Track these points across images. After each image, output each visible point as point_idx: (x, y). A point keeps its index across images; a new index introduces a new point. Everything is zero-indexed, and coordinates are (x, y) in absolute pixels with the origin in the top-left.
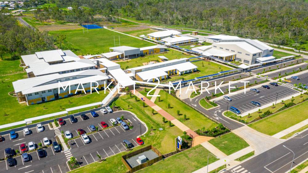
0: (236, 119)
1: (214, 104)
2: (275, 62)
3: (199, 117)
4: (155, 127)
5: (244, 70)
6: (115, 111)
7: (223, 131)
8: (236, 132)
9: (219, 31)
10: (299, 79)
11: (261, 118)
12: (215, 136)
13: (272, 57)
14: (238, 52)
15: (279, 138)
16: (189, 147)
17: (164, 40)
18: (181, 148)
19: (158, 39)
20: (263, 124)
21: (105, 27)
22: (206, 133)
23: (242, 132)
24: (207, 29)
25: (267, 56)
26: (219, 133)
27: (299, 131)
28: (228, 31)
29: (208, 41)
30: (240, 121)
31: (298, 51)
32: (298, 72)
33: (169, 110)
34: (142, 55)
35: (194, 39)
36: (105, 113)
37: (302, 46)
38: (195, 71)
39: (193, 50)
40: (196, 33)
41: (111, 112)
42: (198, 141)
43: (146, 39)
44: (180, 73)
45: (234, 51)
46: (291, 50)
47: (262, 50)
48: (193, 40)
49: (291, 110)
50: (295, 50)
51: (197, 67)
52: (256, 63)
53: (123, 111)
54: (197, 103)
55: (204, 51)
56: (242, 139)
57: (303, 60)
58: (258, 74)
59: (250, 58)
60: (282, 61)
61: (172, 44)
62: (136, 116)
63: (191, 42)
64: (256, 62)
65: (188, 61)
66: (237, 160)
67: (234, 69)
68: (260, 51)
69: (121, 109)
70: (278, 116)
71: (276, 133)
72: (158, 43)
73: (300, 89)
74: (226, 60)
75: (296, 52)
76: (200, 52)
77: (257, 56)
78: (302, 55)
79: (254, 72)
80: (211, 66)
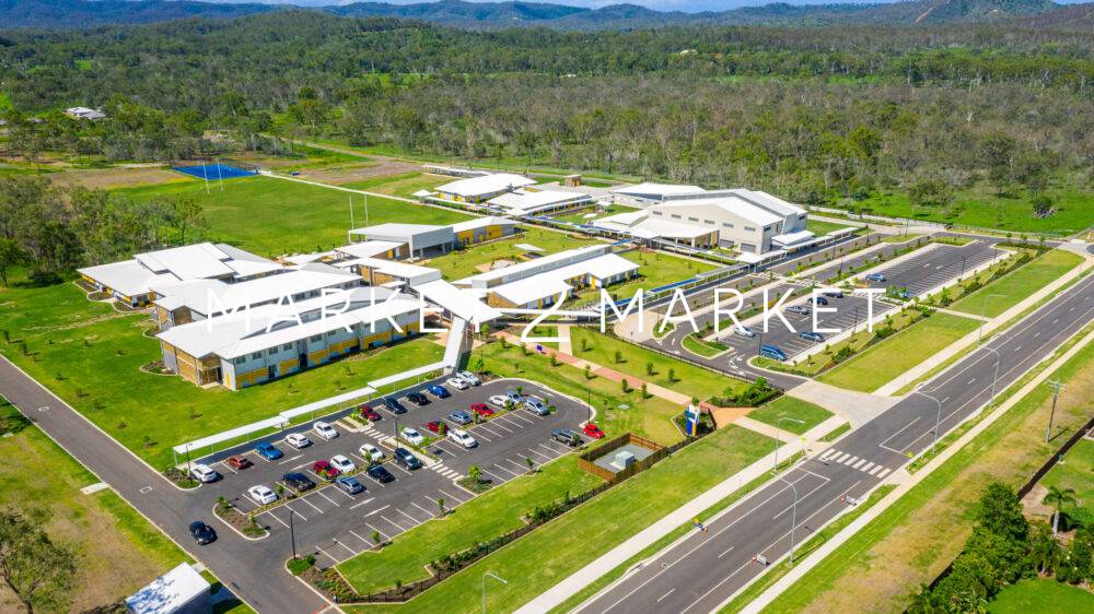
0: (783, 371)
1: (719, 345)
2: (814, 245)
3: (700, 375)
4: (609, 402)
5: (752, 266)
6: (485, 380)
7: (768, 394)
8: (792, 393)
9: (634, 174)
10: (884, 280)
11: (836, 363)
12: (756, 405)
13: (806, 234)
14: (725, 225)
15: (887, 395)
16: (711, 430)
17: (497, 201)
18: (697, 433)
19: (482, 199)
20: (844, 371)
21: (264, 173)
22: (734, 402)
23: (809, 391)
24: (598, 168)
25: (793, 231)
26: (761, 398)
27: (924, 378)
28: (660, 173)
29: (619, 201)
30: (793, 372)
31: (858, 217)
32: (876, 263)
33: (620, 366)
35: (583, 197)
36: (465, 386)
37: (863, 205)
38: (634, 276)
39: (595, 225)
40: (574, 180)
41: (478, 384)
42: (723, 417)
43: (435, 202)
44: (599, 284)
45: (713, 223)
46: (841, 216)
47: (783, 216)
48: (578, 199)
49: (893, 344)
50: (849, 215)
51: (637, 266)
52: (771, 250)
53: (504, 379)
54: (680, 348)
55: (632, 225)
56: (813, 405)
57: (879, 238)
58: (787, 275)
59: (757, 238)
60: (828, 243)
61: (527, 212)
62: (545, 387)
63: (573, 205)
64: (772, 248)
65: (608, 251)
66: (821, 440)
67: (725, 266)
68: (777, 219)
69: (496, 377)
70: (869, 356)
71: (877, 388)
72: (480, 212)
73: (897, 301)
74: (698, 246)
75: (855, 220)
76: (622, 230)
77: (774, 229)
78: (871, 226)
79: (778, 271)
80: (663, 262)
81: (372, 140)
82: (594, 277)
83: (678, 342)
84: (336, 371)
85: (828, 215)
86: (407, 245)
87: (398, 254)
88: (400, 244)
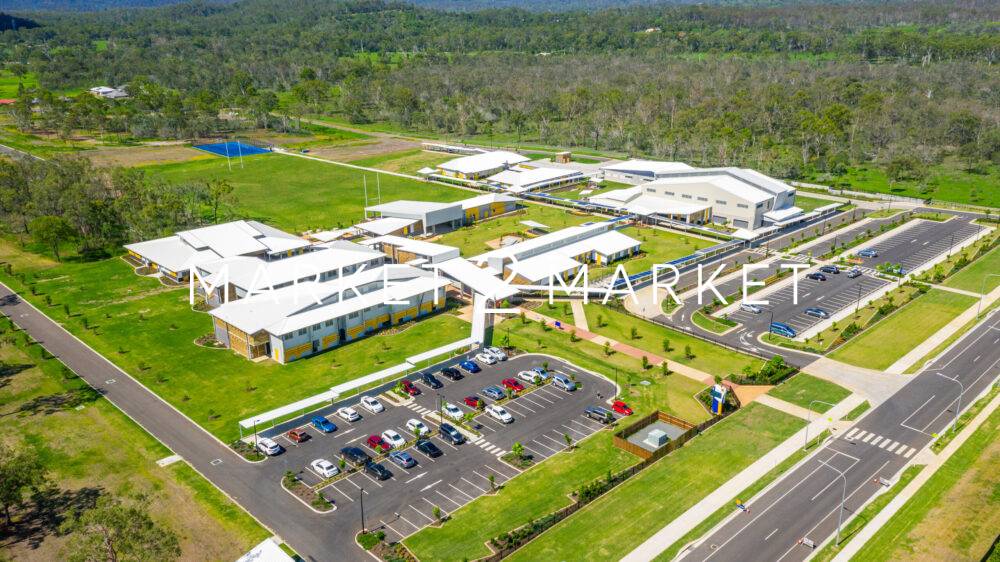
0: (794, 347)
1: (728, 321)
2: (802, 221)
3: (715, 351)
4: (632, 378)
5: (747, 242)
6: (511, 355)
7: (786, 372)
8: (805, 370)
9: (619, 150)
10: (876, 256)
11: (845, 340)
12: (775, 383)
13: (795, 210)
14: (717, 202)
15: (899, 374)
16: (735, 408)
17: (496, 178)
18: (723, 411)
19: (482, 176)
20: (853, 348)
21: (277, 150)
22: (752, 380)
23: (822, 368)
24: (585, 145)
25: (784, 207)
26: (776, 377)
27: (932, 355)
28: (645, 149)
29: (610, 177)
30: (804, 349)
31: (839, 192)
32: (865, 239)
33: (636, 342)
34: (466, 221)
35: (575, 174)
36: (493, 361)
37: (841, 180)
38: (636, 252)
39: (591, 201)
40: (565, 157)
41: (504, 359)
42: (746, 394)
43: (438, 179)
44: (605, 260)
45: (706, 200)
46: (823, 191)
47: (775, 194)
48: (571, 175)
49: (896, 320)
50: (830, 191)
51: (638, 243)
52: (762, 226)
53: (528, 354)
54: (691, 325)
55: (627, 202)
56: (830, 383)
57: (864, 213)
58: (781, 251)
59: (749, 215)
60: (816, 219)
61: (526, 189)
62: (568, 362)
63: (567, 181)
64: (763, 224)
65: (611, 228)
66: (843, 419)
67: (722, 242)
68: (768, 196)
69: (520, 352)
70: (875, 333)
71: (889, 365)
72: (482, 188)
73: (892, 277)
74: (692, 222)
75: (837, 196)
76: (619, 206)
77: (765, 207)
78: (853, 202)
79: (772, 246)
80: (660, 238)
81: (371, 118)
82: (600, 254)
83: (688, 318)
84: (372, 346)
85: (810, 190)
86: (420, 222)
87: (412, 231)
88: (414, 221)
